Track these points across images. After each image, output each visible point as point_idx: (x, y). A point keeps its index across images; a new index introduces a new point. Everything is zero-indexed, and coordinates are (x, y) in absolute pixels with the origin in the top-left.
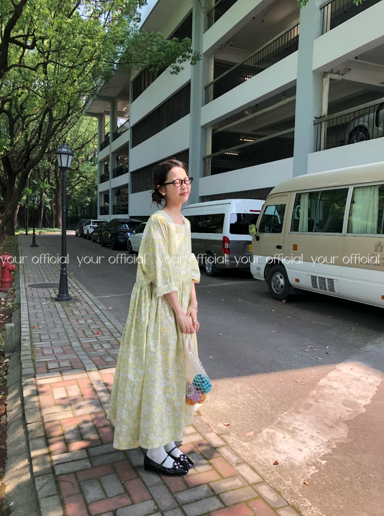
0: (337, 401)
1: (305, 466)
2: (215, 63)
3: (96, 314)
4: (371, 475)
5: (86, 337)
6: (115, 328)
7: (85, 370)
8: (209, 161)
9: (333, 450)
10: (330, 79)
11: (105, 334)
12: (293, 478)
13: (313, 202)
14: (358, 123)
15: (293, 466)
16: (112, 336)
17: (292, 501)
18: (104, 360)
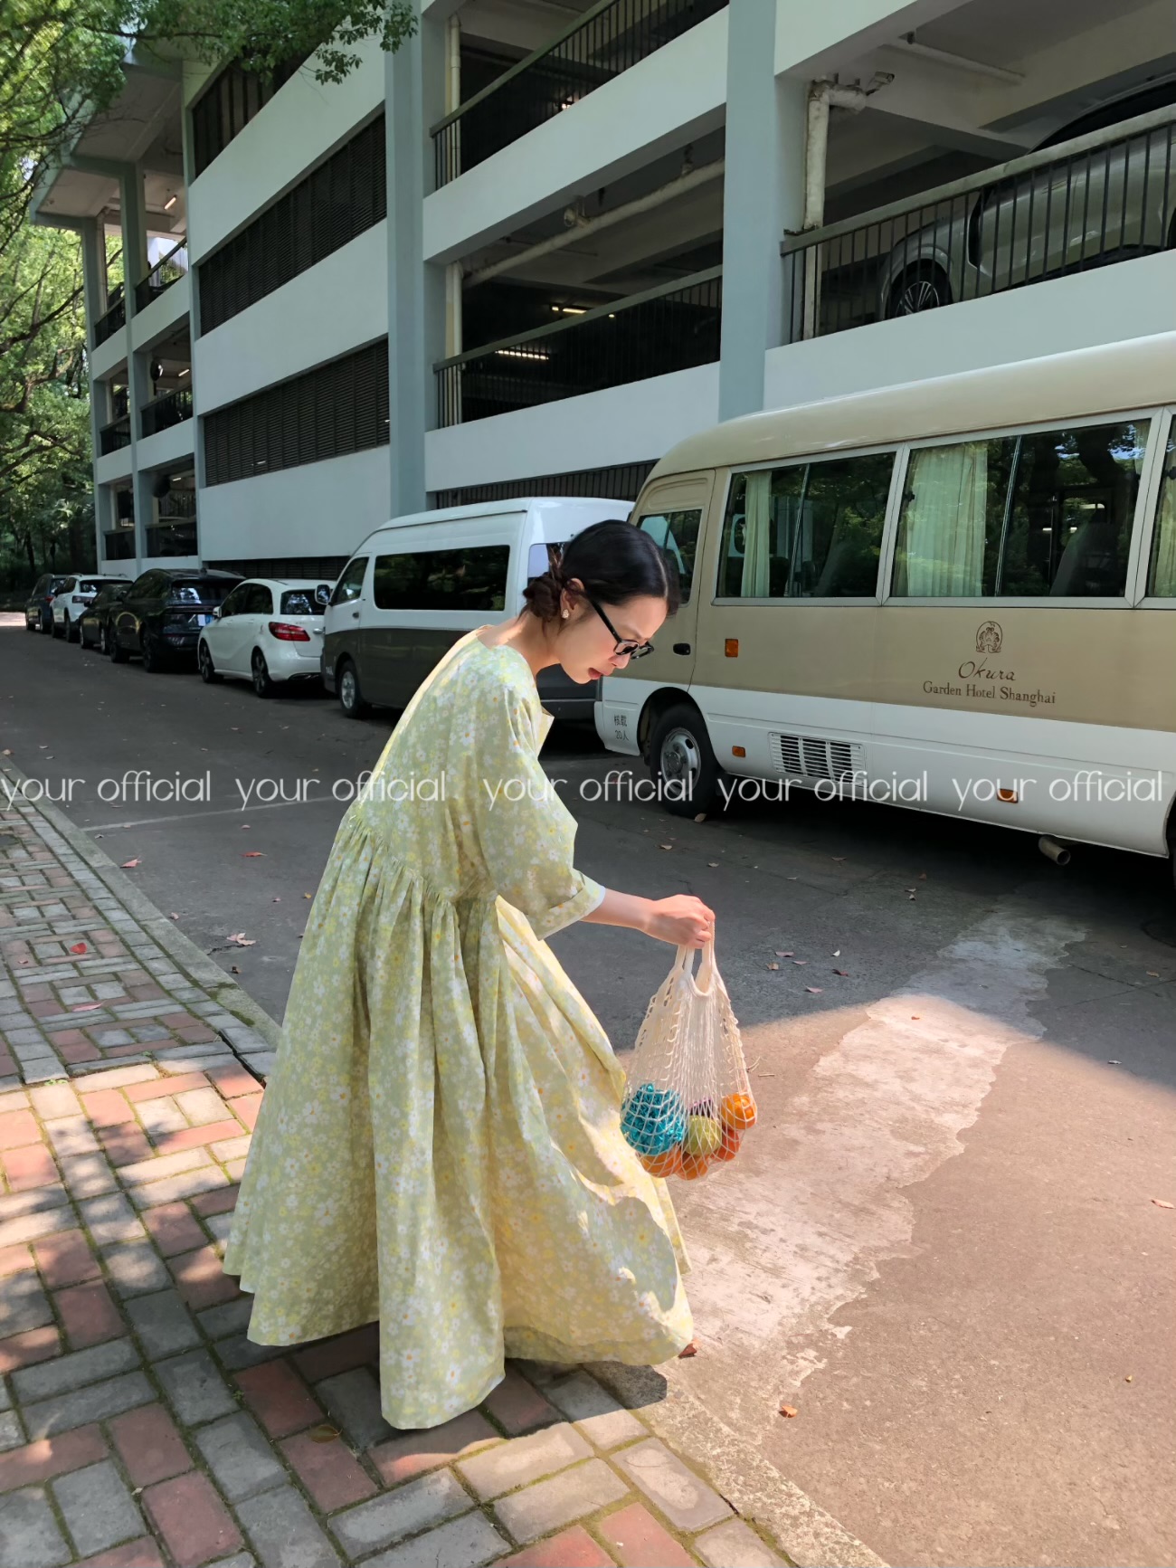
0: (875, 1125)
1: (784, 1352)
2: (464, 48)
3: (77, 884)
4: (993, 1362)
5: (39, 962)
6: (144, 928)
7: (23, 1081)
8: (455, 375)
9: (871, 1286)
10: (831, 107)
11: (106, 950)
12: (745, 1397)
13: (785, 502)
14: (916, 253)
15: (743, 1357)
16: (130, 958)
17: (746, 1498)
18: (94, 1043)
